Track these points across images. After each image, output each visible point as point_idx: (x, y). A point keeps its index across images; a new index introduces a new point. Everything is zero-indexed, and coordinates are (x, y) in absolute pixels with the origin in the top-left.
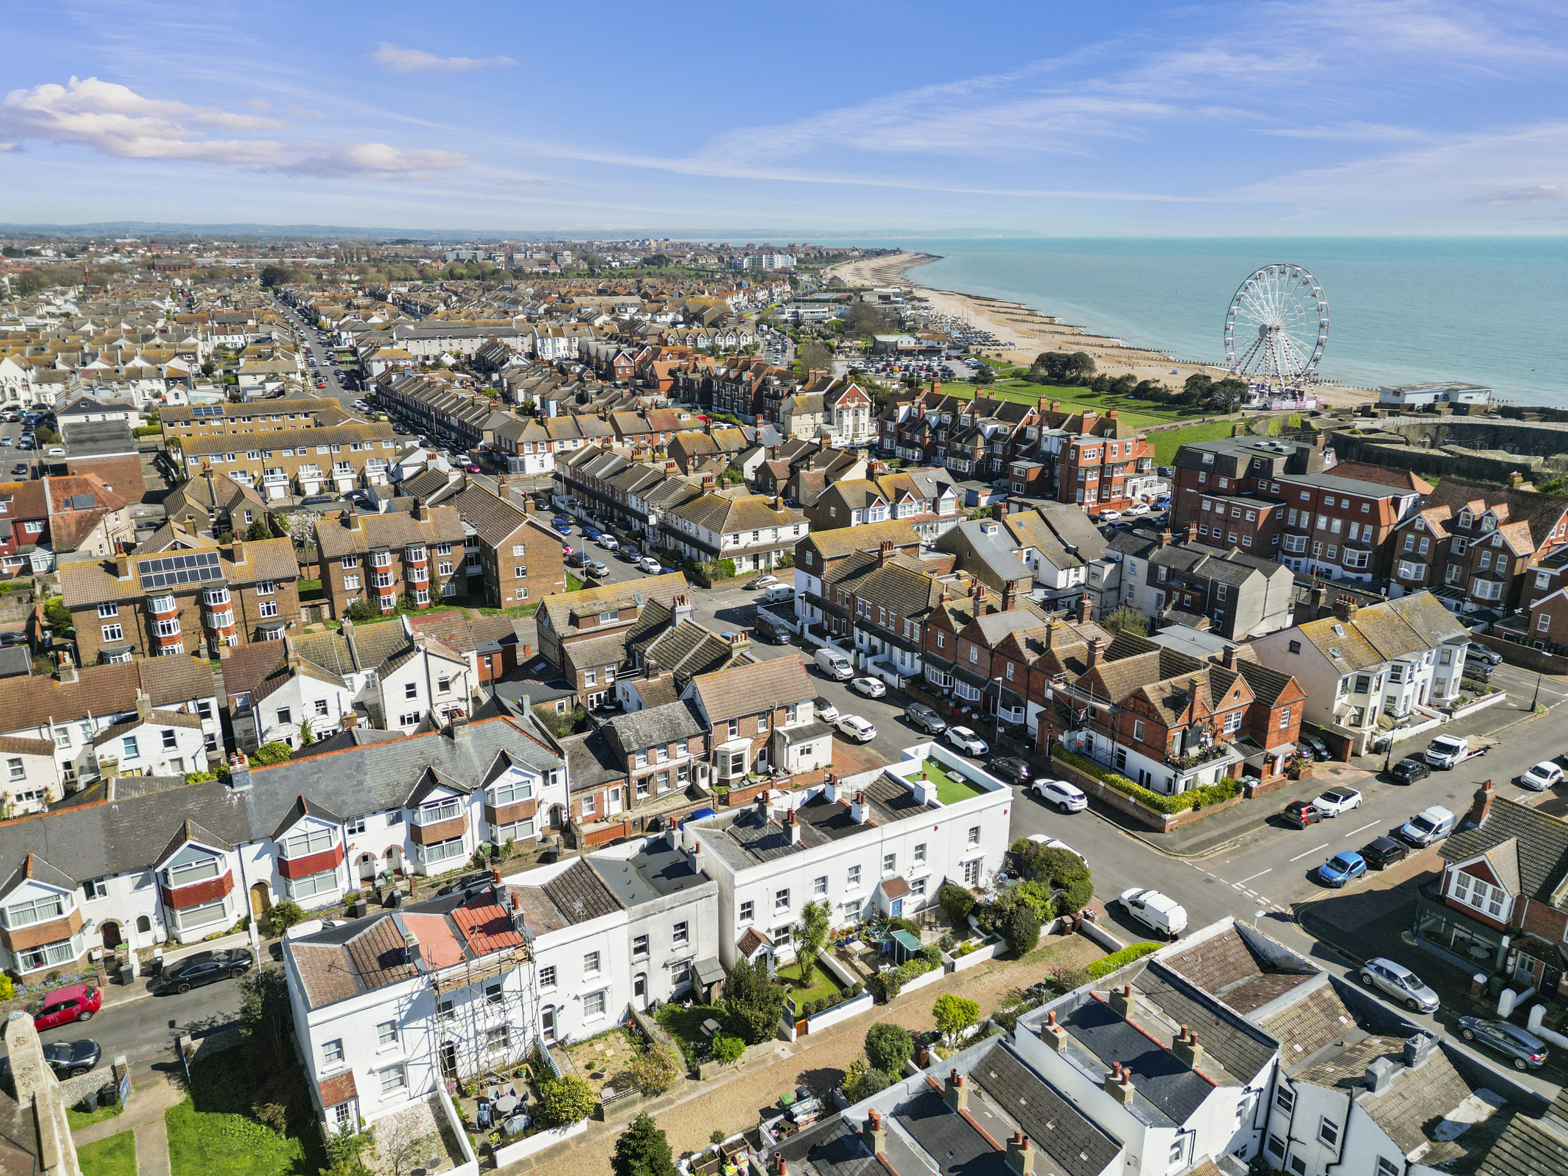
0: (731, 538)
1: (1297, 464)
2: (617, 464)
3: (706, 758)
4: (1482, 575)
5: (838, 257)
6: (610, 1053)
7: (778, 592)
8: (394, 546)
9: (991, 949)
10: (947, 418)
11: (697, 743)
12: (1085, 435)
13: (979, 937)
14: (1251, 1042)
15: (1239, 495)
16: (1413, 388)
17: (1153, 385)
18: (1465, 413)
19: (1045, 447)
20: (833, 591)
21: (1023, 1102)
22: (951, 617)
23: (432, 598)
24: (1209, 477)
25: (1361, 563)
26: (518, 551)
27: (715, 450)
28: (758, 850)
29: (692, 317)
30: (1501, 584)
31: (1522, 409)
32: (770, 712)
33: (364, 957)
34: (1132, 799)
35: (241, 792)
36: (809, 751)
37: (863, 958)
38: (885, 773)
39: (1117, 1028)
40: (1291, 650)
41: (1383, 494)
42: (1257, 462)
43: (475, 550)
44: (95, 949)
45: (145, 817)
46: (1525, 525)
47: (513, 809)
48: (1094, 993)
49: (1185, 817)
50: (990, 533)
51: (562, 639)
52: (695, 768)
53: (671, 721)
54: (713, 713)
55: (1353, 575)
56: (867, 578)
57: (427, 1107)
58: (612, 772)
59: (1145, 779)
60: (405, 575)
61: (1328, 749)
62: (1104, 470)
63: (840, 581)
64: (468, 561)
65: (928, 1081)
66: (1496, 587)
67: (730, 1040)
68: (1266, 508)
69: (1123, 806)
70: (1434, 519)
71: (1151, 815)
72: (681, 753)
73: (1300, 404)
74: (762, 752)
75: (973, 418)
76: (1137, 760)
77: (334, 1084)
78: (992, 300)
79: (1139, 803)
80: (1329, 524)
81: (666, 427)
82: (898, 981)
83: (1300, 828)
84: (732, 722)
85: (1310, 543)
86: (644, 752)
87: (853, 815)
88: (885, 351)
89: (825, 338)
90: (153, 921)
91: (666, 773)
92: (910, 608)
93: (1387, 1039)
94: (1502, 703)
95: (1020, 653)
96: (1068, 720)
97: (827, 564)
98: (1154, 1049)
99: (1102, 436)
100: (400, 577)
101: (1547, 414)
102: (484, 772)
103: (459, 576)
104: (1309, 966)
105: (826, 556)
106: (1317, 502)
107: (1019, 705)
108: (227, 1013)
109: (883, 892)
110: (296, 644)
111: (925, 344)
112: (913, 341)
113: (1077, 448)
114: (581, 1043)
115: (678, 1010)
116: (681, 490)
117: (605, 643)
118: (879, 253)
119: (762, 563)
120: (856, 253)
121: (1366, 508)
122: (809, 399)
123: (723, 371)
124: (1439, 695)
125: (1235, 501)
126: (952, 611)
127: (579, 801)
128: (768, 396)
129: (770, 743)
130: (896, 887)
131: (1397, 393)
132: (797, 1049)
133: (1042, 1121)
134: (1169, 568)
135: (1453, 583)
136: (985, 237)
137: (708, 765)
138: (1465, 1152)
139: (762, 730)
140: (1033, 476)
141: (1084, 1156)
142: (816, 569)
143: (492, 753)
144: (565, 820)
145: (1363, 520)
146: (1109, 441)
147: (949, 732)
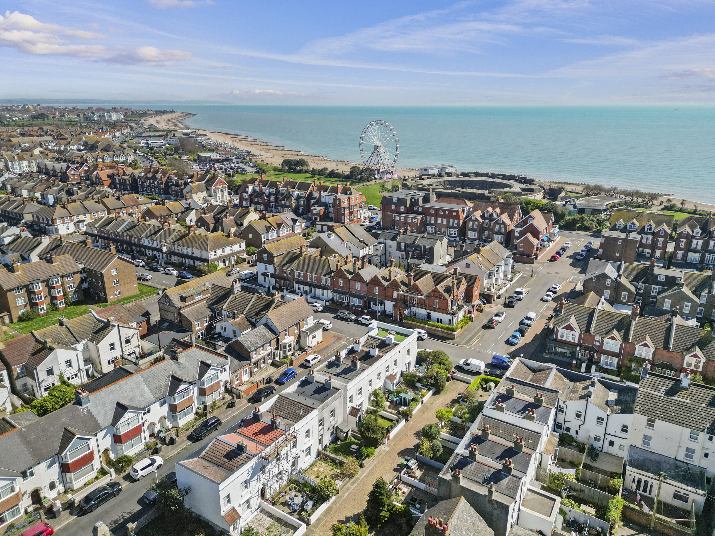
0: (213, 253)
1: (426, 200)
2: (128, 224)
3: (277, 348)
4: (496, 233)
5: (144, 114)
6: (321, 469)
7: (246, 274)
8: (43, 278)
9: (431, 392)
10: (273, 190)
11: (274, 342)
12: (339, 194)
13: (424, 389)
14: (550, 393)
15: (408, 213)
16: (430, 168)
17: (336, 172)
18: (451, 176)
19: (323, 200)
20: (280, 270)
21: (501, 431)
22: (346, 273)
23: (66, 303)
24: (396, 207)
25: (455, 234)
26: (114, 273)
27: (170, 213)
28: (343, 375)
29: (91, 148)
30: (503, 236)
31: (468, 173)
32: (299, 323)
33: (216, 459)
34: (440, 329)
35: (87, 407)
36: (315, 337)
37: (389, 407)
38: (369, 336)
39: (512, 400)
40: (466, 267)
41: (458, 207)
42: (413, 200)
43: (84, 275)
44: (29, 507)
45: (42, 431)
46: (506, 214)
47: (212, 386)
48: (498, 391)
49: (459, 332)
50: (332, 238)
51: (180, 309)
52: (274, 353)
53: (262, 334)
54: (279, 326)
55: (453, 239)
56: (297, 262)
57: (261, 514)
58: (243, 362)
59: (440, 321)
60: (50, 293)
61: (486, 300)
62: (351, 207)
63: (284, 265)
64: (82, 281)
65: (472, 434)
66: (502, 237)
67: (369, 449)
68: (420, 217)
69: (436, 333)
70: (478, 214)
71: (448, 334)
72: (268, 348)
73: (393, 176)
74: (297, 341)
75: (288, 190)
76: (435, 315)
77: (229, 515)
78: (235, 135)
79: (443, 330)
80: (442, 221)
81: (132, 204)
82: (411, 410)
83: (493, 328)
84: (286, 330)
85: (435, 229)
86: (255, 350)
87: (371, 354)
88: (205, 160)
89: (170, 155)
90: (57, 483)
91: (263, 358)
92: (323, 272)
93: (581, 383)
94: (522, 275)
95: (381, 282)
96: (407, 305)
97: (275, 258)
98: (527, 403)
99: (346, 194)
100: (47, 294)
101: (477, 174)
102: (196, 373)
103: (79, 290)
104: (548, 367)
105: (275, 255)
106: (437, 213)
107: (382, 303)
108: (128, 511)
109: (388, 381)
110: (40, 335)
111: (224, 157)
112: (218, 156)
113: (340, 200)
114: (307, 470)
115: (336, 446)
116: (175, 233)
117: (199, 308)
118: (164, 112)
119: (227, 263)
120: (151, 112)
121: (454, 214)
122: (198, 185)
123: (143, 174)
124: (506, 276)
125: (408, 215)
126: (345, 270)
127: (233, 378)
128: (173, 185)
129: (299, 336)
130: (391, 378)
131: (426, 170)
132: (389, 445)
133: (511, 435)
134: (405, 243)
135: (485, 237)
136: (209, 104)
137: (278, 351)
138: (620, 407)
139: (296, 331)
140: (322, 213)
141: (530, 441)
142: (271, 261)
143: (196, 363)
144: (229, 387)
145: (454, 218)
146: (351, 196)
147: (360, 319)
